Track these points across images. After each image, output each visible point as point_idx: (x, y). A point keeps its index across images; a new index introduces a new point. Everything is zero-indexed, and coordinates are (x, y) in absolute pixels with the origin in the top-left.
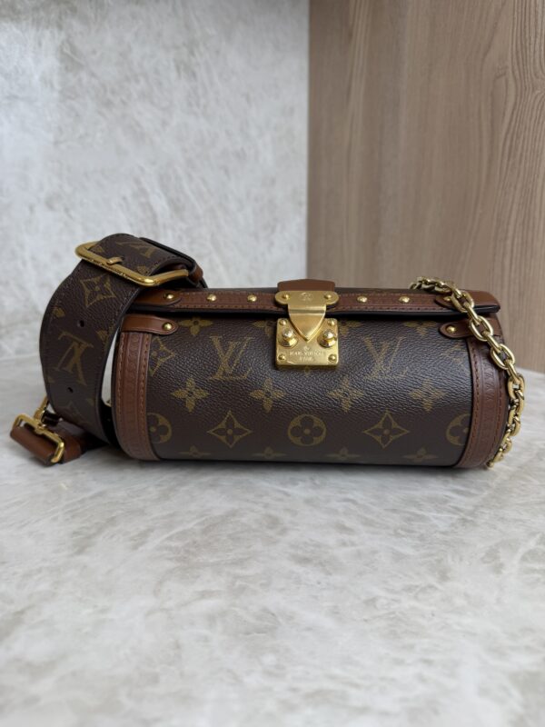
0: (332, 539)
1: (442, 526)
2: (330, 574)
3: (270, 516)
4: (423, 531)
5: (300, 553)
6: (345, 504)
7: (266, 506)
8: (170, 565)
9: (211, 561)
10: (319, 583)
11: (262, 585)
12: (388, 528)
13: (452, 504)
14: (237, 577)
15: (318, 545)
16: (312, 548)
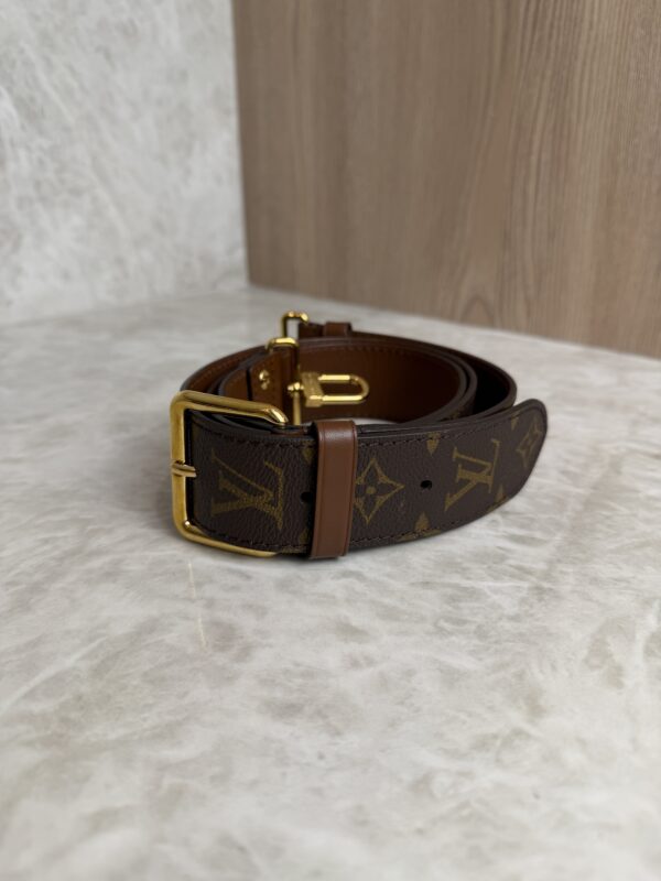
0: (331, 656)
1: (510, 607)
2: (338, 733)
3: (217, 624)
4: (479, 619)
5: (279, 694)
6: (344, 581)
7: (210, 604)
8: (29, 757)
9: (112, 736)
10: (321, 757)
11: (213, 778)
12: (423, 619)
13: (512, 562)
14: (163, 767)
15: (309, 674)
16: (299, 681)
